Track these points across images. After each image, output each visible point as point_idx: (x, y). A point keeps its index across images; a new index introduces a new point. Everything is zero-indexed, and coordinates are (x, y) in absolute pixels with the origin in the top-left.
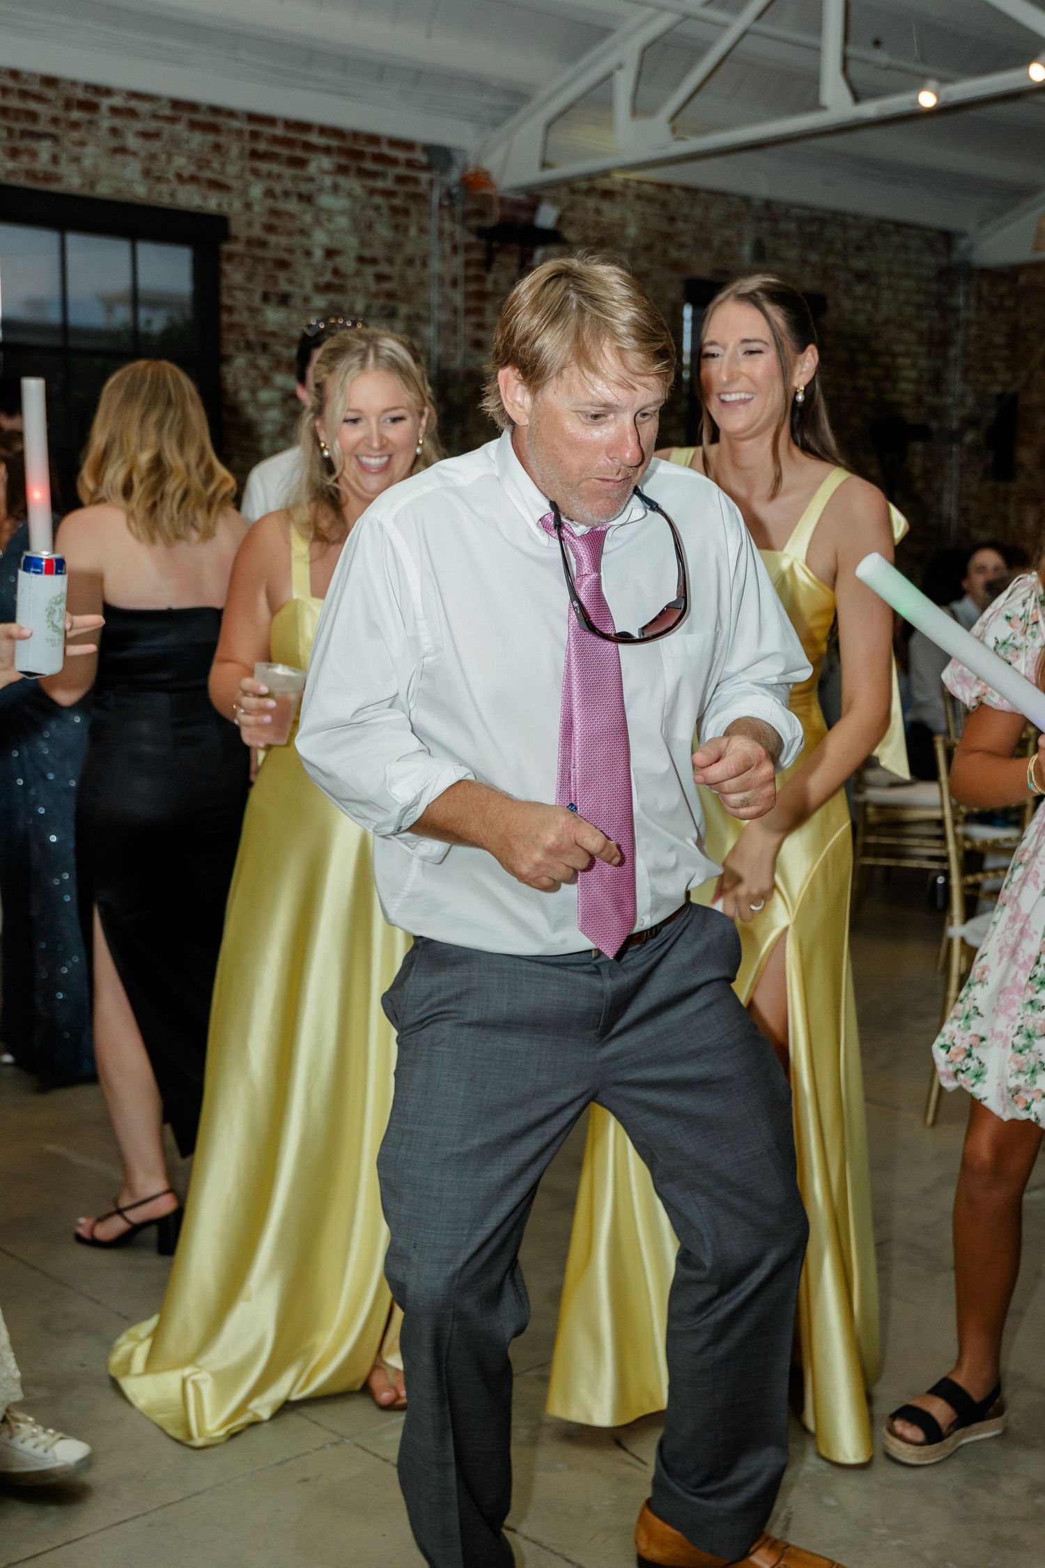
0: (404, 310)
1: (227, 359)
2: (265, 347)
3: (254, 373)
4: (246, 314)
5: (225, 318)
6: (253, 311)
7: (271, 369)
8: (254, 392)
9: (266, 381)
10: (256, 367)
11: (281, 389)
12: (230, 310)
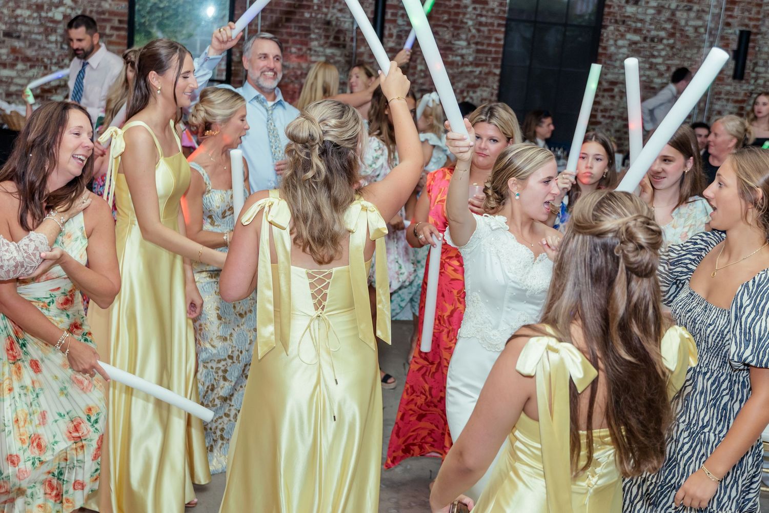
0: (696, 7)
1: (605, 27)
2: (624, 22)
3: (617, 33)
4: (617, 8)
5: (606, 10)
6: (621, 7)
7: (625, 31)
8: (616, 41)
9: (623, 36)
10: (618, 30)
11: (629, 40)
12: (610, 6)
